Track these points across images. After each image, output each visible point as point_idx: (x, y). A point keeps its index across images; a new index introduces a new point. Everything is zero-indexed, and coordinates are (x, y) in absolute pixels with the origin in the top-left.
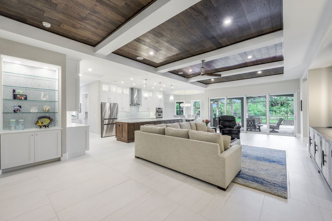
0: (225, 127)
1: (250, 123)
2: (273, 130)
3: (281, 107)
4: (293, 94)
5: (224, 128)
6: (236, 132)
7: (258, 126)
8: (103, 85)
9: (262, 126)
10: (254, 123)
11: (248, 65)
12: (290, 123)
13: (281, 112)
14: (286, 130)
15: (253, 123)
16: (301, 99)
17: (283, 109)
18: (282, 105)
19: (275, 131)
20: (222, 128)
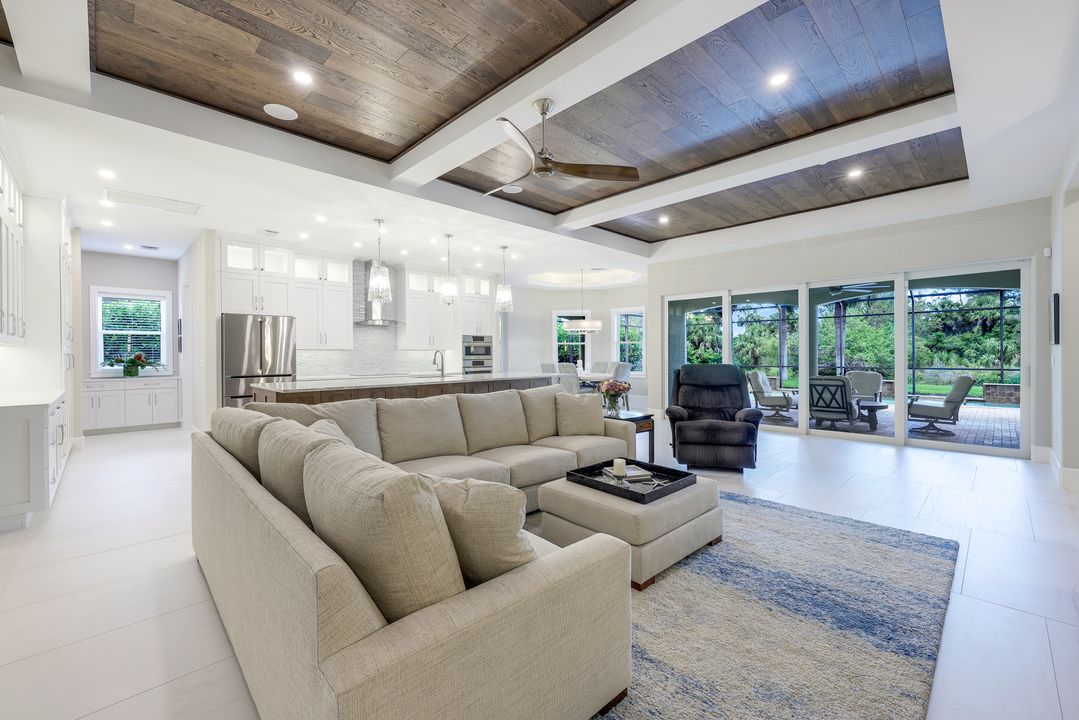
0: (695, 412)
1: (827, 396)
2: (931, 425)
3: (983, 335)
4: (1017, 273)
5: (691, 418)
6: (737, 437)
7: (864, 408)
8: (229, 247)
9: (886, 407)
10: (844, 395)
11: (790, 134)
12: (1011, 395)
13: (983, 352)
14: (991, 426)
15: (838, 396)
16: (1057, 288)
17: (991, 342)
18: (987, 328)
19: (939, 429)
20: (681, 419)
